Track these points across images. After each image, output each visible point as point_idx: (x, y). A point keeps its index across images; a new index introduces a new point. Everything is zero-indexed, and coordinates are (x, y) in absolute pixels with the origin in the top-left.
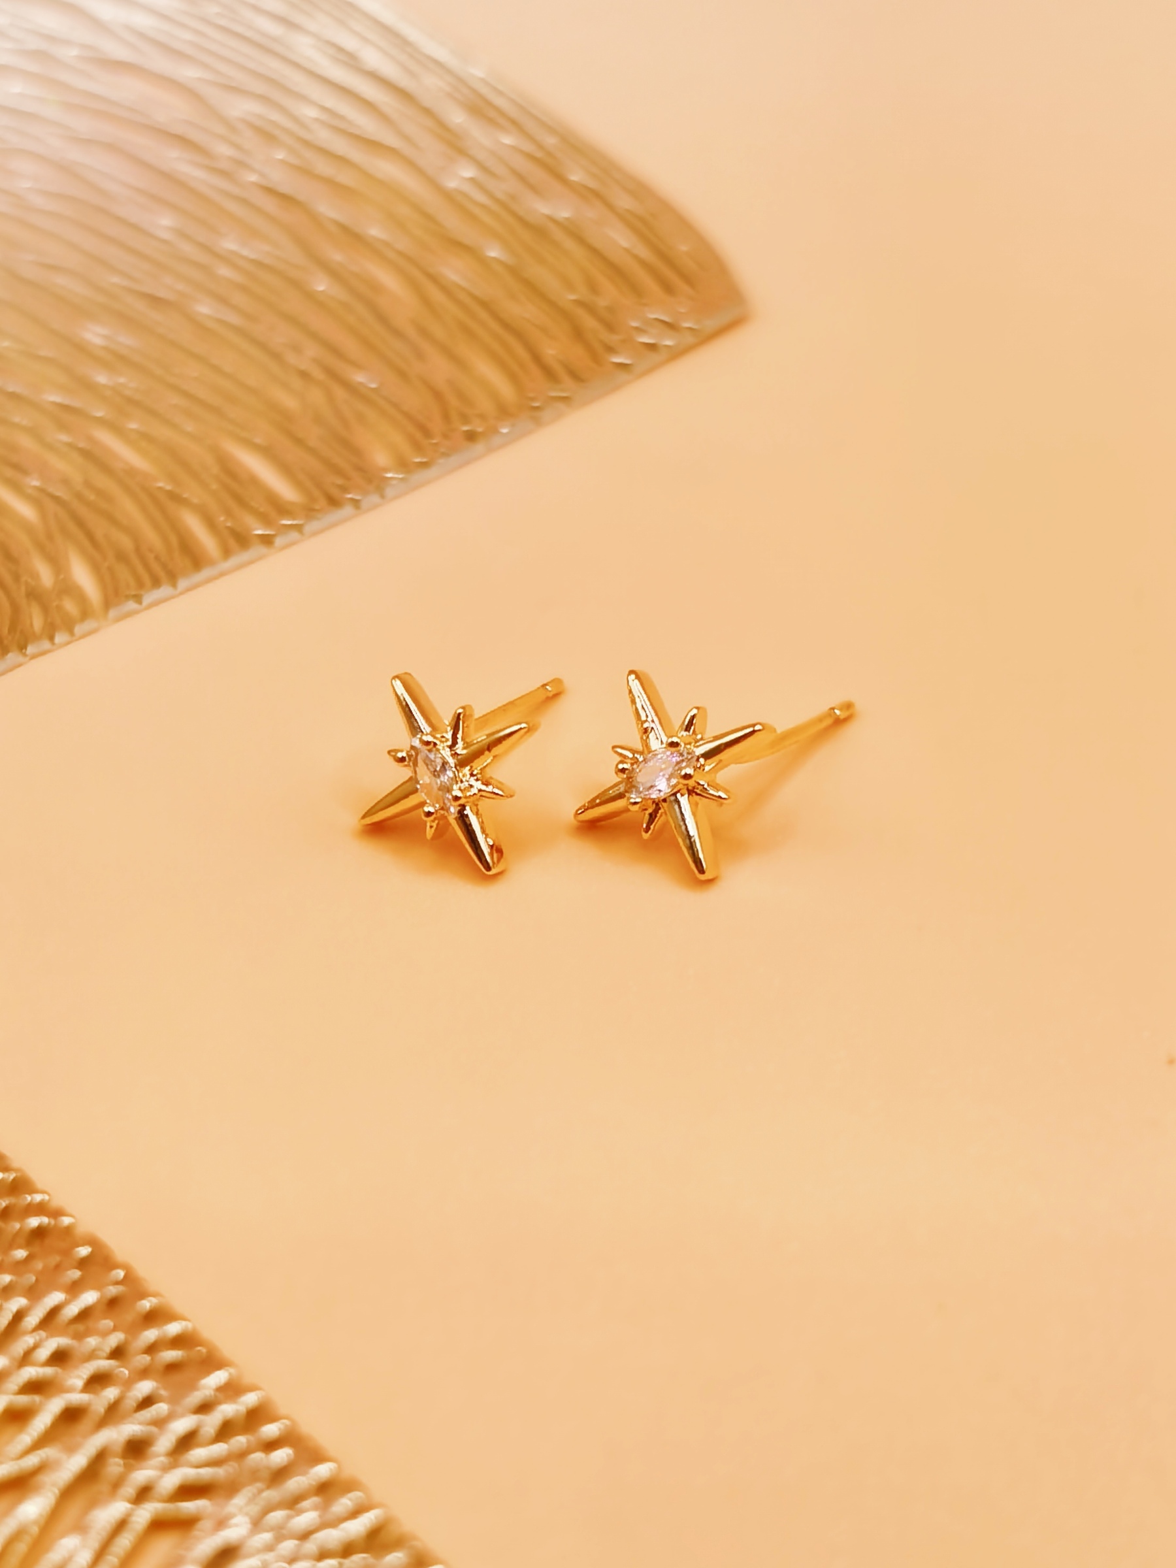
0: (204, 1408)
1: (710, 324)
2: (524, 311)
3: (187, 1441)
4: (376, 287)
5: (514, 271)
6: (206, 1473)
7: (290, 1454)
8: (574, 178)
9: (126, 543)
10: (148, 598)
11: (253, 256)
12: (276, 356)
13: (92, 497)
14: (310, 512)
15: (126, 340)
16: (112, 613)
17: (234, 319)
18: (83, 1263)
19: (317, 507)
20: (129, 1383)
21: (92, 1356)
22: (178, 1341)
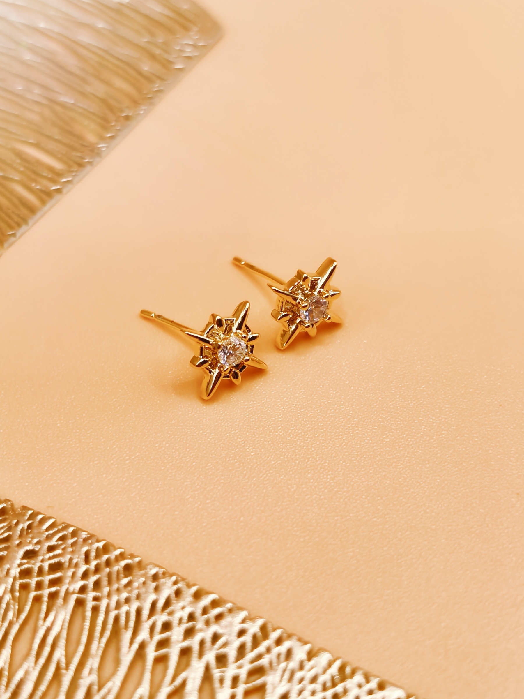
0: (242, 633)
1: (211, 42)
2: (124, 51)
3: (242, 650)
4: (53, 53)
5: (114, 33)
10: (19, 233)
12: (22, 97)
14: (71, 172)
16: (6, 245)
19: (74, 170)
20: (203, 630)
21: (181, 622)
22: (214, 604)
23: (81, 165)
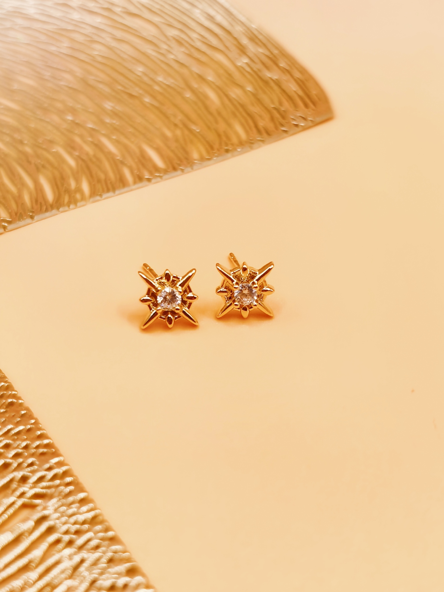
0: (50, 469)
1: (318, 119)
2: (255, 109)
3: (41, 479)
4: (206, 97)
5: (254, 95)
6: (44, 491)
7: (73, 488)
8: (281, 65)
9: (102, 176)
10: (105, 196)
11: (167, 83)
12: (167, 117)
13: (94, 160)
14: (166, 171)
15: (119, 108)
16: (91, 200)
17: (156, 104)
18: (23, 416)
19: (169, 170)
20: (27, 458)
21: (17, 447)
22: (47, 446)
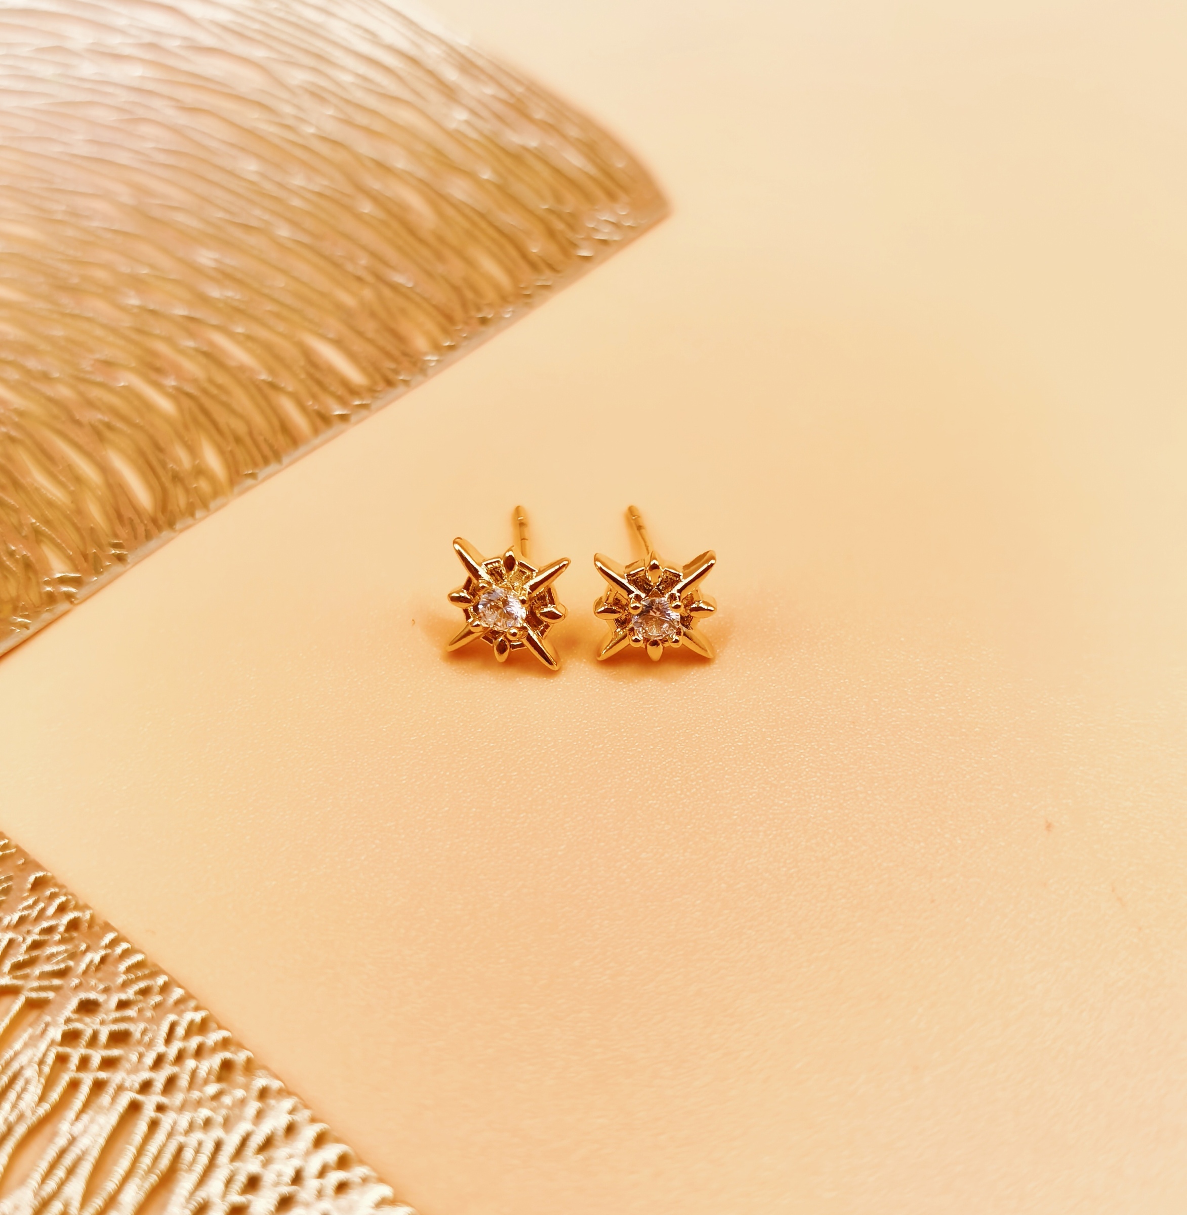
1: (642, 222)
2: (510, 219)
4: (405, 207)
5: (500, 188)
8: (537, 116)
9: (241, 428)
10: (262, 474)
11: (317, 189)
12: (339, 266)
14: (372, 391)
15: (231, 261)
16: (236, 489)
19: (379, 389)
23: (390, 383)
